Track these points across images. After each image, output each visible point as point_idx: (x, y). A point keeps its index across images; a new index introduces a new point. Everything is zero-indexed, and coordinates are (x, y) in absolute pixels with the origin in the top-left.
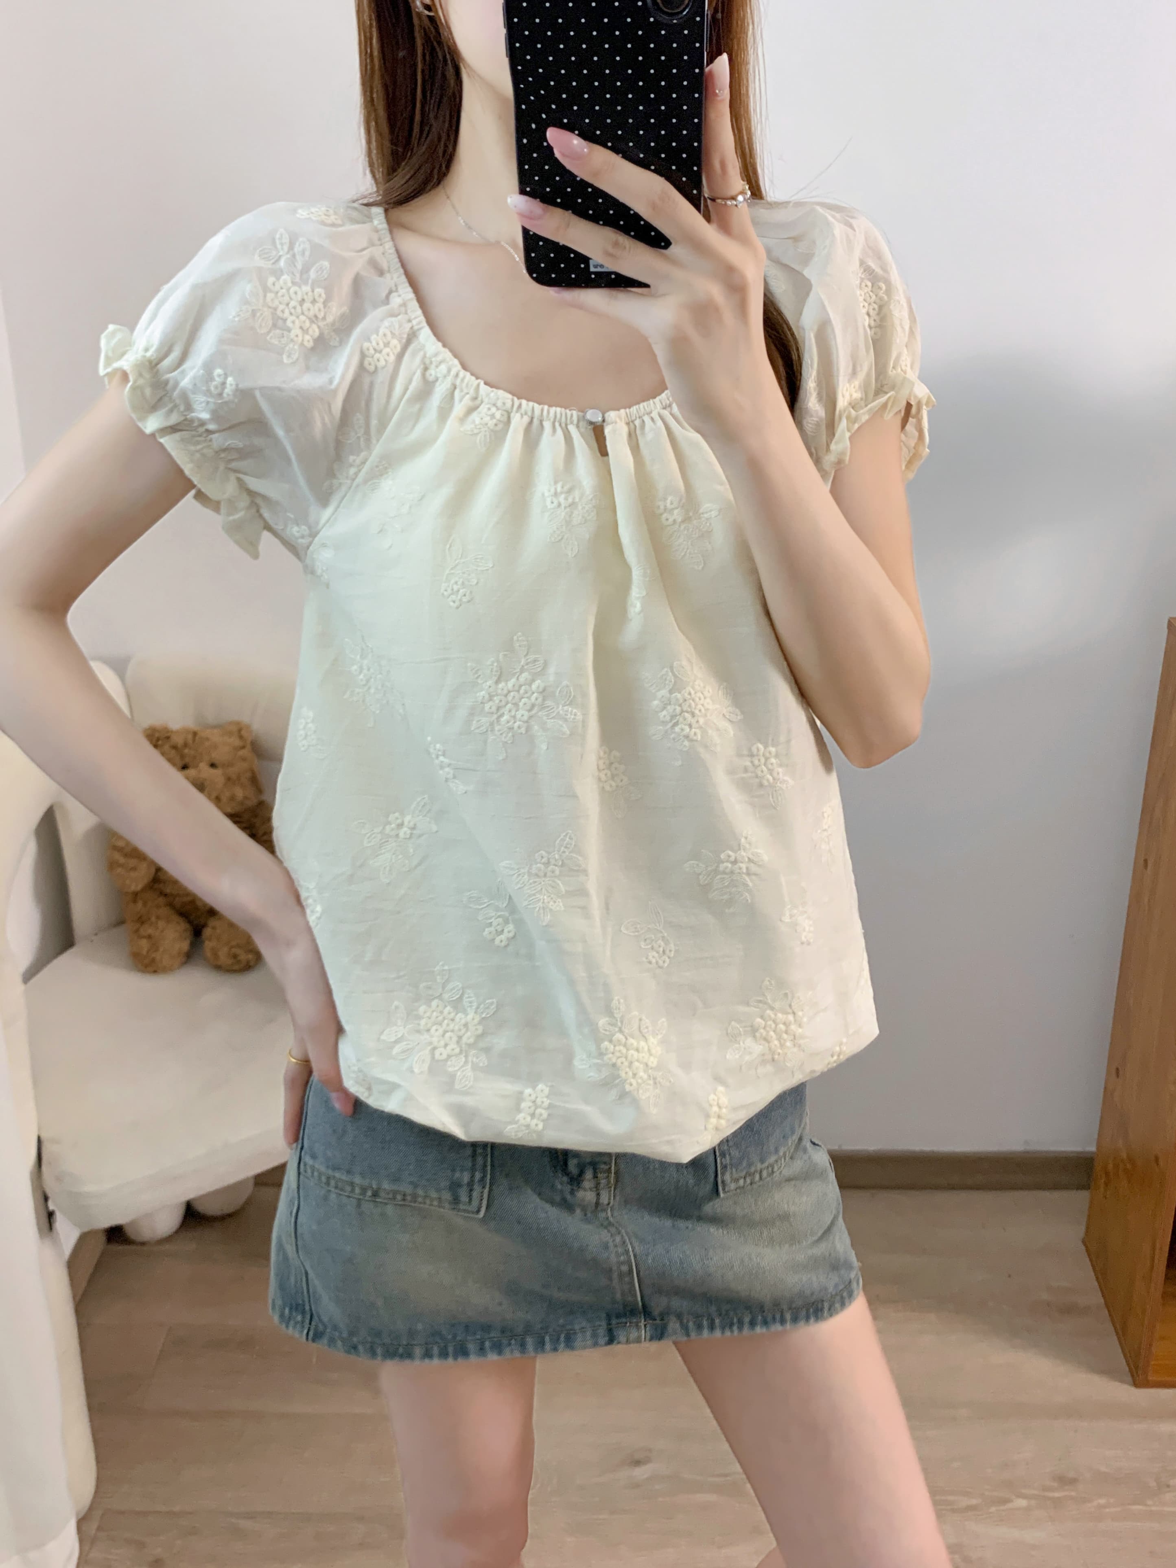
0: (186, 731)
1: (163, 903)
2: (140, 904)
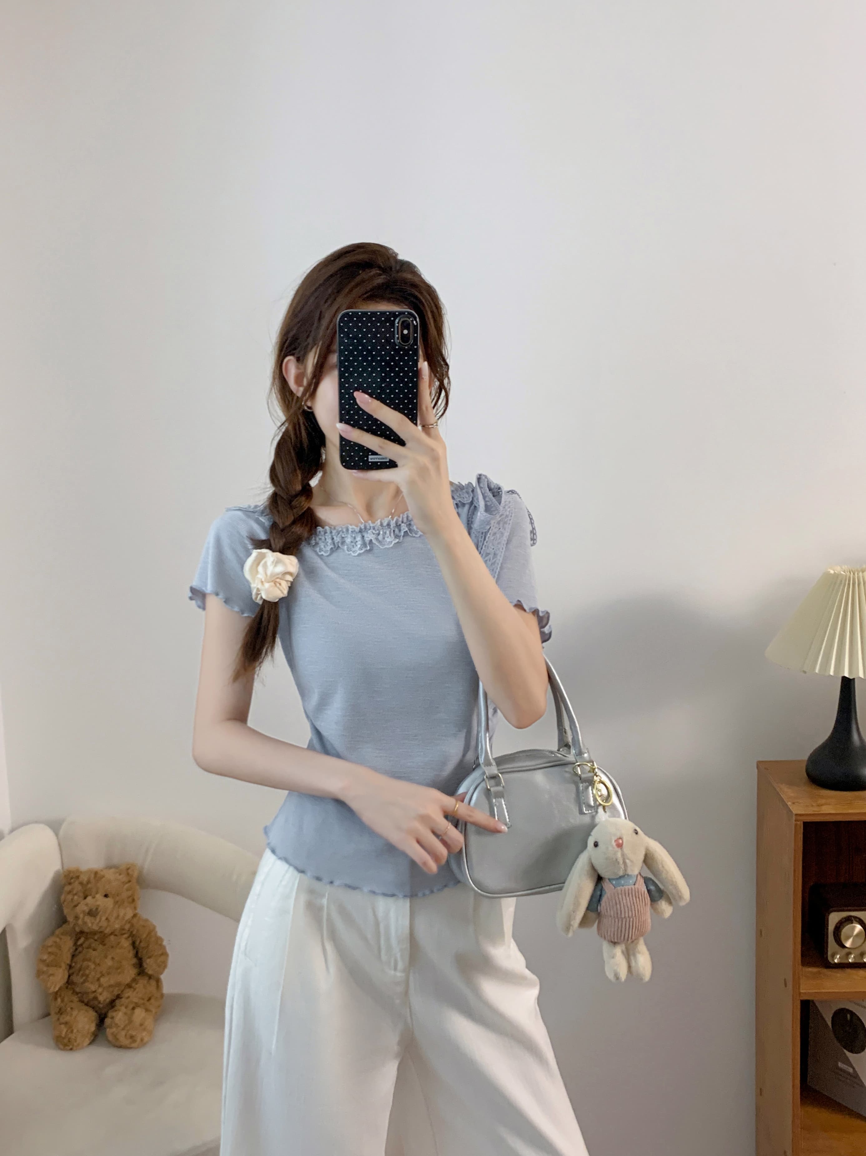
1: (75, 999)
2: (59, 1000)
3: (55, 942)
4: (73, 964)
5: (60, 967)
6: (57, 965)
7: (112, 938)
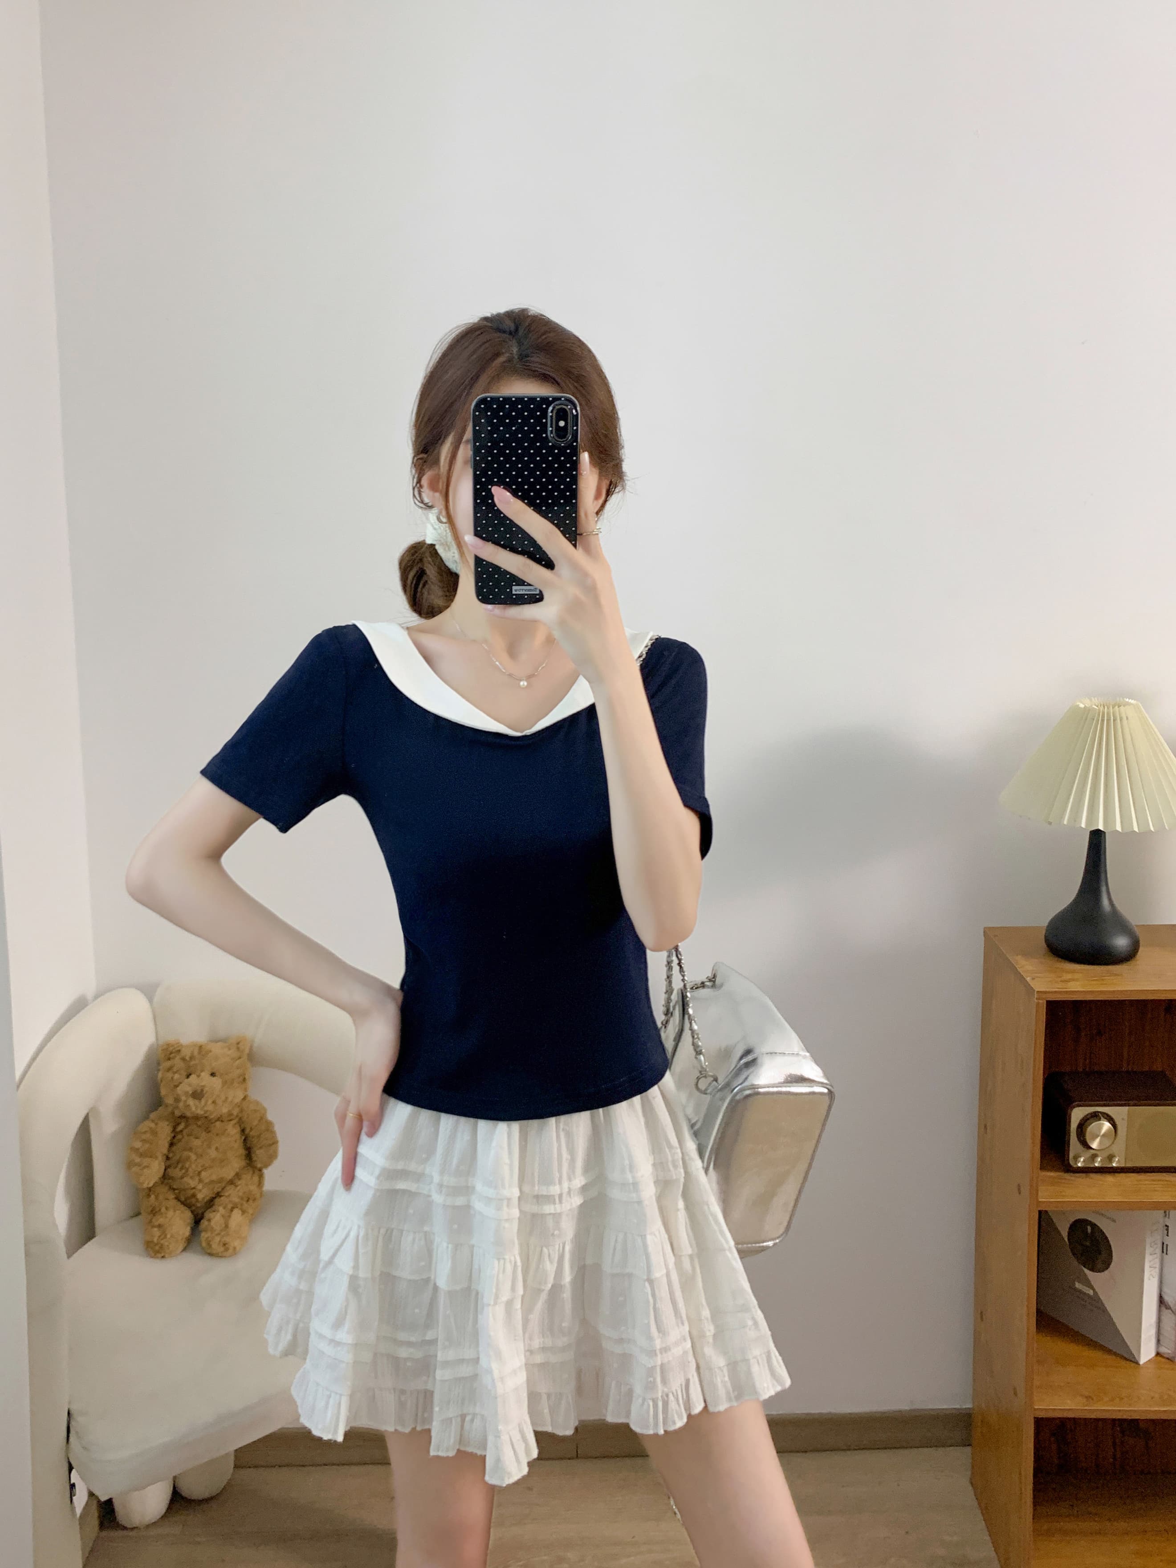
0: (194, 1045)
1: (172, 1196)
2: (153, 1196)
3: (151, 1128)
4: (171, 1155)
5: (156, 1158)
6: (151, 1155)
7: (218, 1123)
